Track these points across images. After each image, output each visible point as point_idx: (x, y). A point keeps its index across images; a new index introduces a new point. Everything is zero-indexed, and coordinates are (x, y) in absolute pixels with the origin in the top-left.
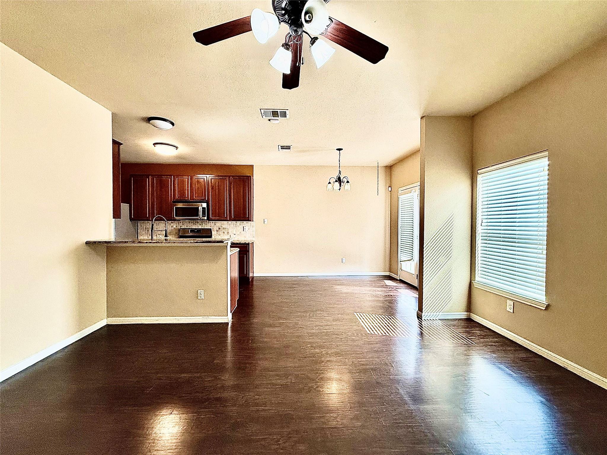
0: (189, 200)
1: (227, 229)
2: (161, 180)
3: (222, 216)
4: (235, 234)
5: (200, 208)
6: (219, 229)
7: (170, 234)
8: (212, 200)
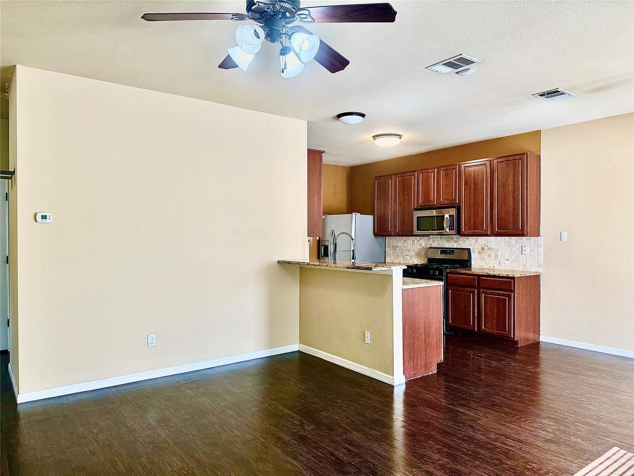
0: (435, 205)
1: (494, 250)
2: (403, 180)
3: (480, 228)
4: (507, 259)
5: (447, 216)
6: (483, 249)
7: (418, 255)
8: (465, 203)
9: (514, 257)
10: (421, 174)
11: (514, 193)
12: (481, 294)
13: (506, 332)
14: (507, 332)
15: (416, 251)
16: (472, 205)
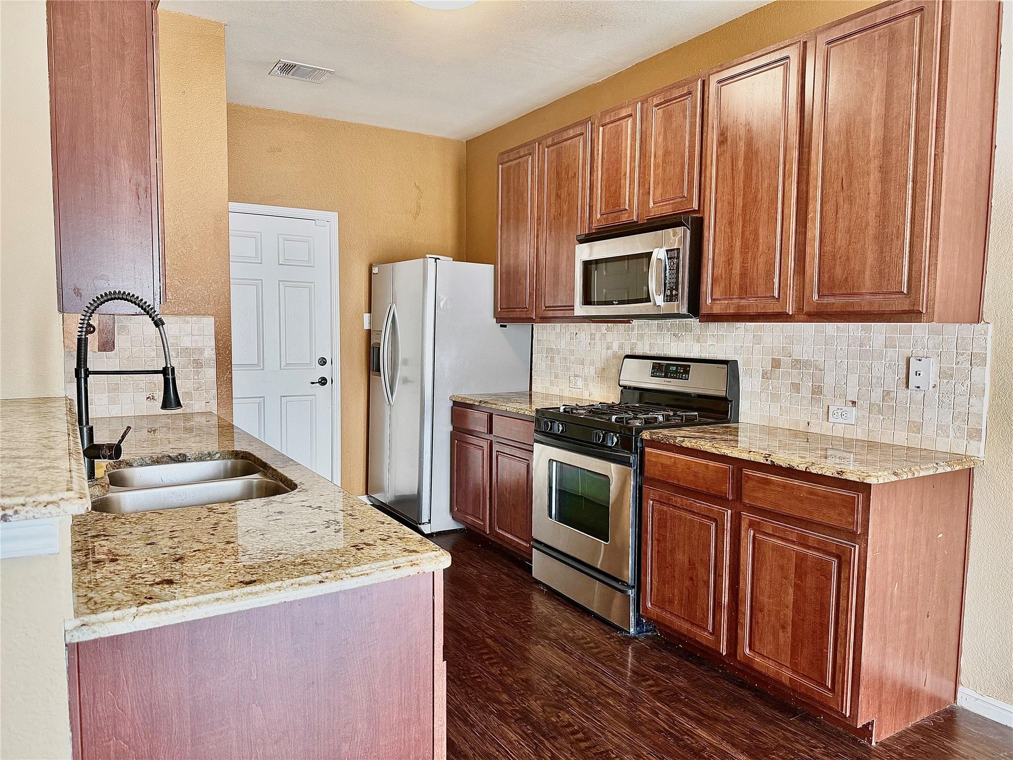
0: (634, 221)
2: (559, 155)
3: (761, 291)
4: (854, 403)
5: (659, 254)
6: (776, 364)
7: (602, 374)
8: (719, 206)
9: (876, 396)
10: (601, 129)
11: (886, 153)
12: (743, 528)
13: (826, 687)
14: (829, 690)
15: (599, 365)
16: (739, 210)
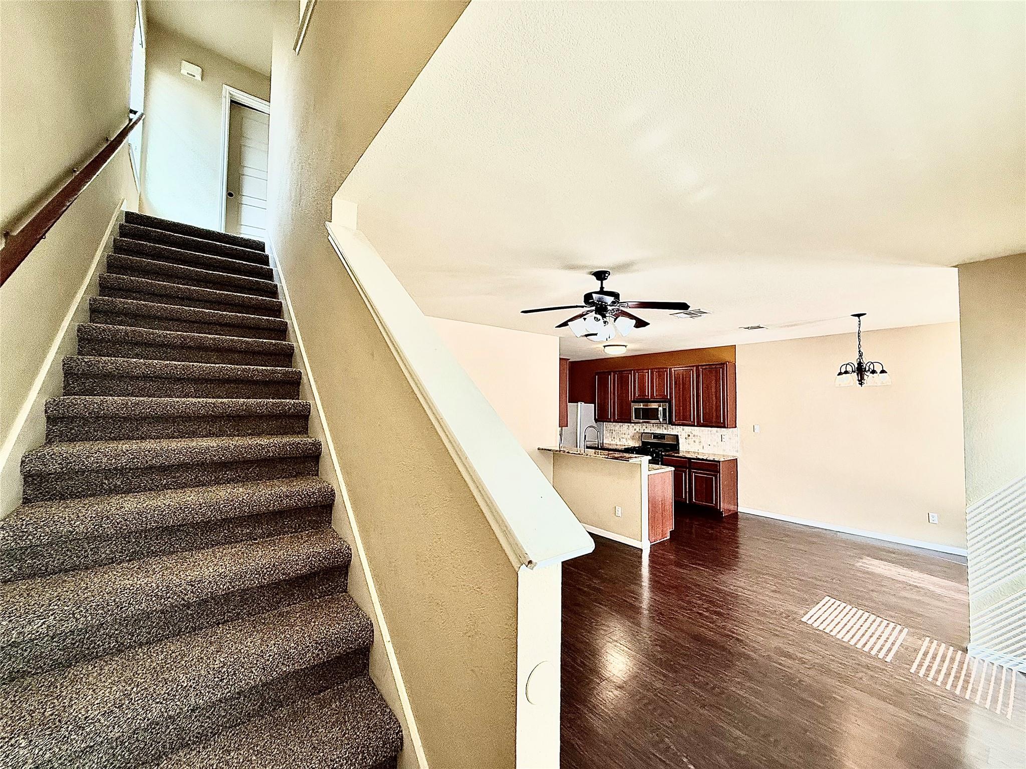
0: (650, 399)
1: (698, 437)
2: (621, 377)
3: (688, 420)
4: (709, 445)
5: (661, 409)
6: (689, 436)
7: (633, 438)
8: (675, 399)
9: (716, 444)
10: (637, 373)
12: (691, 473)
14: (715, 505)
15: (631, 435)
